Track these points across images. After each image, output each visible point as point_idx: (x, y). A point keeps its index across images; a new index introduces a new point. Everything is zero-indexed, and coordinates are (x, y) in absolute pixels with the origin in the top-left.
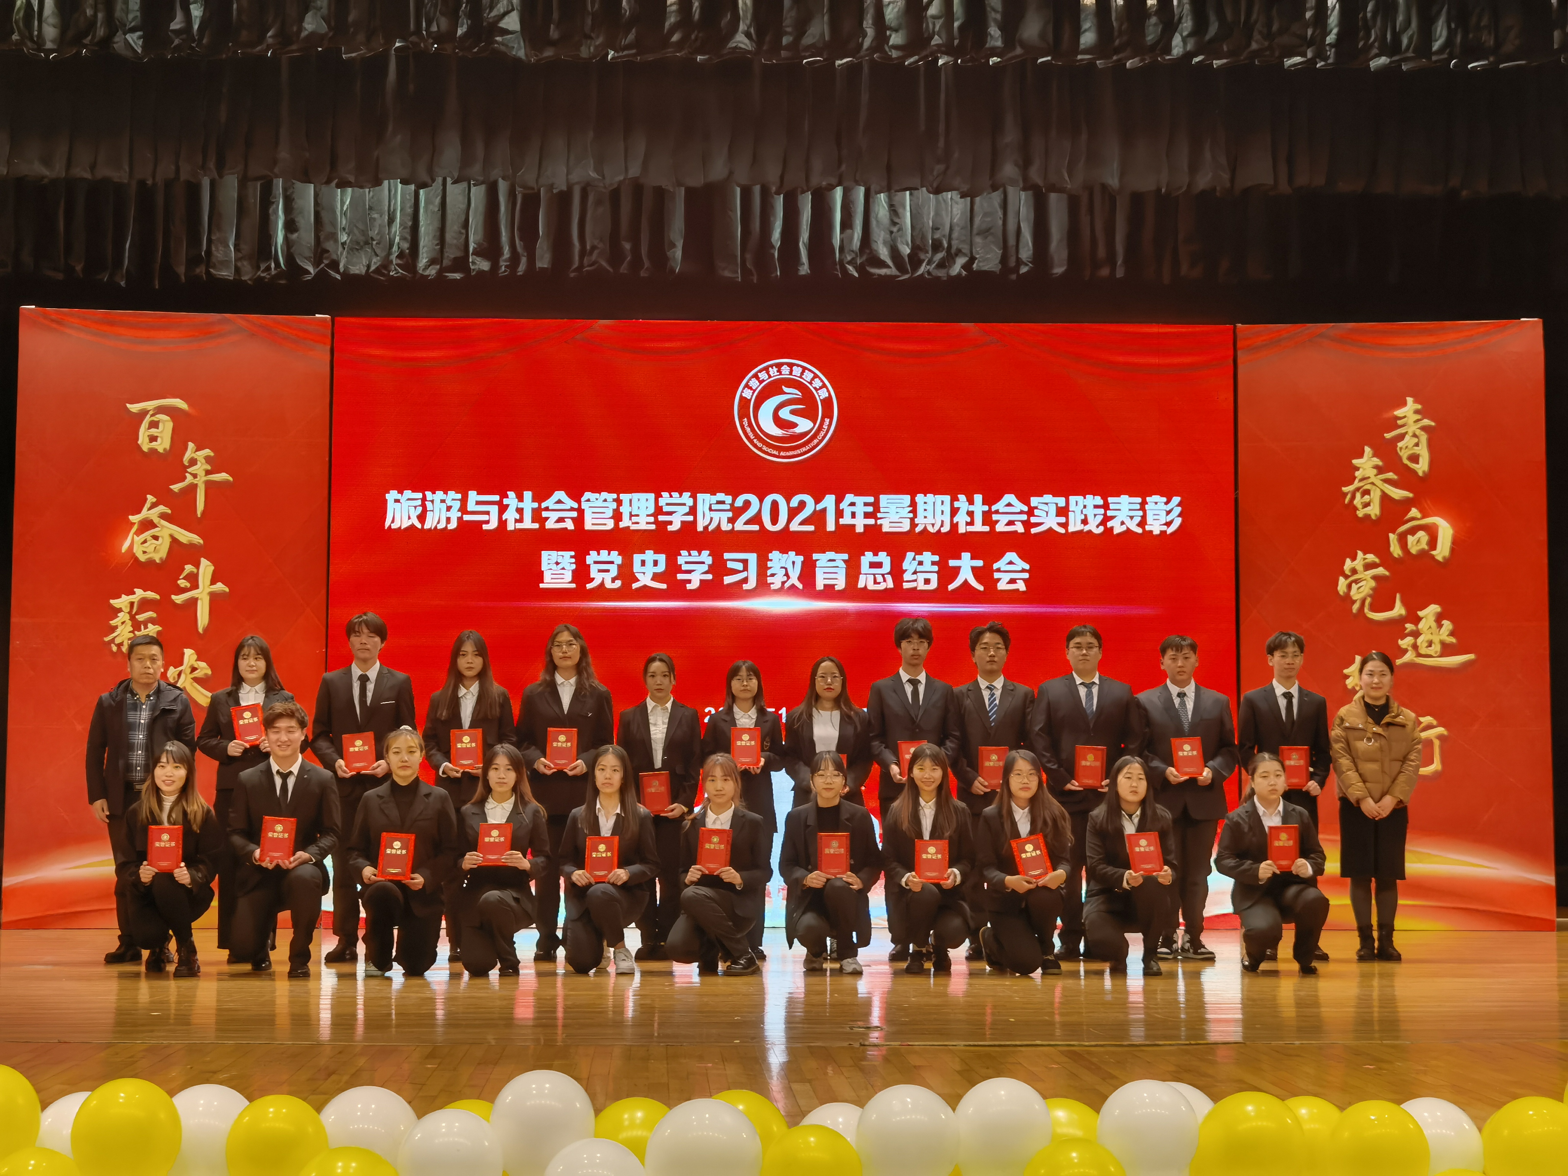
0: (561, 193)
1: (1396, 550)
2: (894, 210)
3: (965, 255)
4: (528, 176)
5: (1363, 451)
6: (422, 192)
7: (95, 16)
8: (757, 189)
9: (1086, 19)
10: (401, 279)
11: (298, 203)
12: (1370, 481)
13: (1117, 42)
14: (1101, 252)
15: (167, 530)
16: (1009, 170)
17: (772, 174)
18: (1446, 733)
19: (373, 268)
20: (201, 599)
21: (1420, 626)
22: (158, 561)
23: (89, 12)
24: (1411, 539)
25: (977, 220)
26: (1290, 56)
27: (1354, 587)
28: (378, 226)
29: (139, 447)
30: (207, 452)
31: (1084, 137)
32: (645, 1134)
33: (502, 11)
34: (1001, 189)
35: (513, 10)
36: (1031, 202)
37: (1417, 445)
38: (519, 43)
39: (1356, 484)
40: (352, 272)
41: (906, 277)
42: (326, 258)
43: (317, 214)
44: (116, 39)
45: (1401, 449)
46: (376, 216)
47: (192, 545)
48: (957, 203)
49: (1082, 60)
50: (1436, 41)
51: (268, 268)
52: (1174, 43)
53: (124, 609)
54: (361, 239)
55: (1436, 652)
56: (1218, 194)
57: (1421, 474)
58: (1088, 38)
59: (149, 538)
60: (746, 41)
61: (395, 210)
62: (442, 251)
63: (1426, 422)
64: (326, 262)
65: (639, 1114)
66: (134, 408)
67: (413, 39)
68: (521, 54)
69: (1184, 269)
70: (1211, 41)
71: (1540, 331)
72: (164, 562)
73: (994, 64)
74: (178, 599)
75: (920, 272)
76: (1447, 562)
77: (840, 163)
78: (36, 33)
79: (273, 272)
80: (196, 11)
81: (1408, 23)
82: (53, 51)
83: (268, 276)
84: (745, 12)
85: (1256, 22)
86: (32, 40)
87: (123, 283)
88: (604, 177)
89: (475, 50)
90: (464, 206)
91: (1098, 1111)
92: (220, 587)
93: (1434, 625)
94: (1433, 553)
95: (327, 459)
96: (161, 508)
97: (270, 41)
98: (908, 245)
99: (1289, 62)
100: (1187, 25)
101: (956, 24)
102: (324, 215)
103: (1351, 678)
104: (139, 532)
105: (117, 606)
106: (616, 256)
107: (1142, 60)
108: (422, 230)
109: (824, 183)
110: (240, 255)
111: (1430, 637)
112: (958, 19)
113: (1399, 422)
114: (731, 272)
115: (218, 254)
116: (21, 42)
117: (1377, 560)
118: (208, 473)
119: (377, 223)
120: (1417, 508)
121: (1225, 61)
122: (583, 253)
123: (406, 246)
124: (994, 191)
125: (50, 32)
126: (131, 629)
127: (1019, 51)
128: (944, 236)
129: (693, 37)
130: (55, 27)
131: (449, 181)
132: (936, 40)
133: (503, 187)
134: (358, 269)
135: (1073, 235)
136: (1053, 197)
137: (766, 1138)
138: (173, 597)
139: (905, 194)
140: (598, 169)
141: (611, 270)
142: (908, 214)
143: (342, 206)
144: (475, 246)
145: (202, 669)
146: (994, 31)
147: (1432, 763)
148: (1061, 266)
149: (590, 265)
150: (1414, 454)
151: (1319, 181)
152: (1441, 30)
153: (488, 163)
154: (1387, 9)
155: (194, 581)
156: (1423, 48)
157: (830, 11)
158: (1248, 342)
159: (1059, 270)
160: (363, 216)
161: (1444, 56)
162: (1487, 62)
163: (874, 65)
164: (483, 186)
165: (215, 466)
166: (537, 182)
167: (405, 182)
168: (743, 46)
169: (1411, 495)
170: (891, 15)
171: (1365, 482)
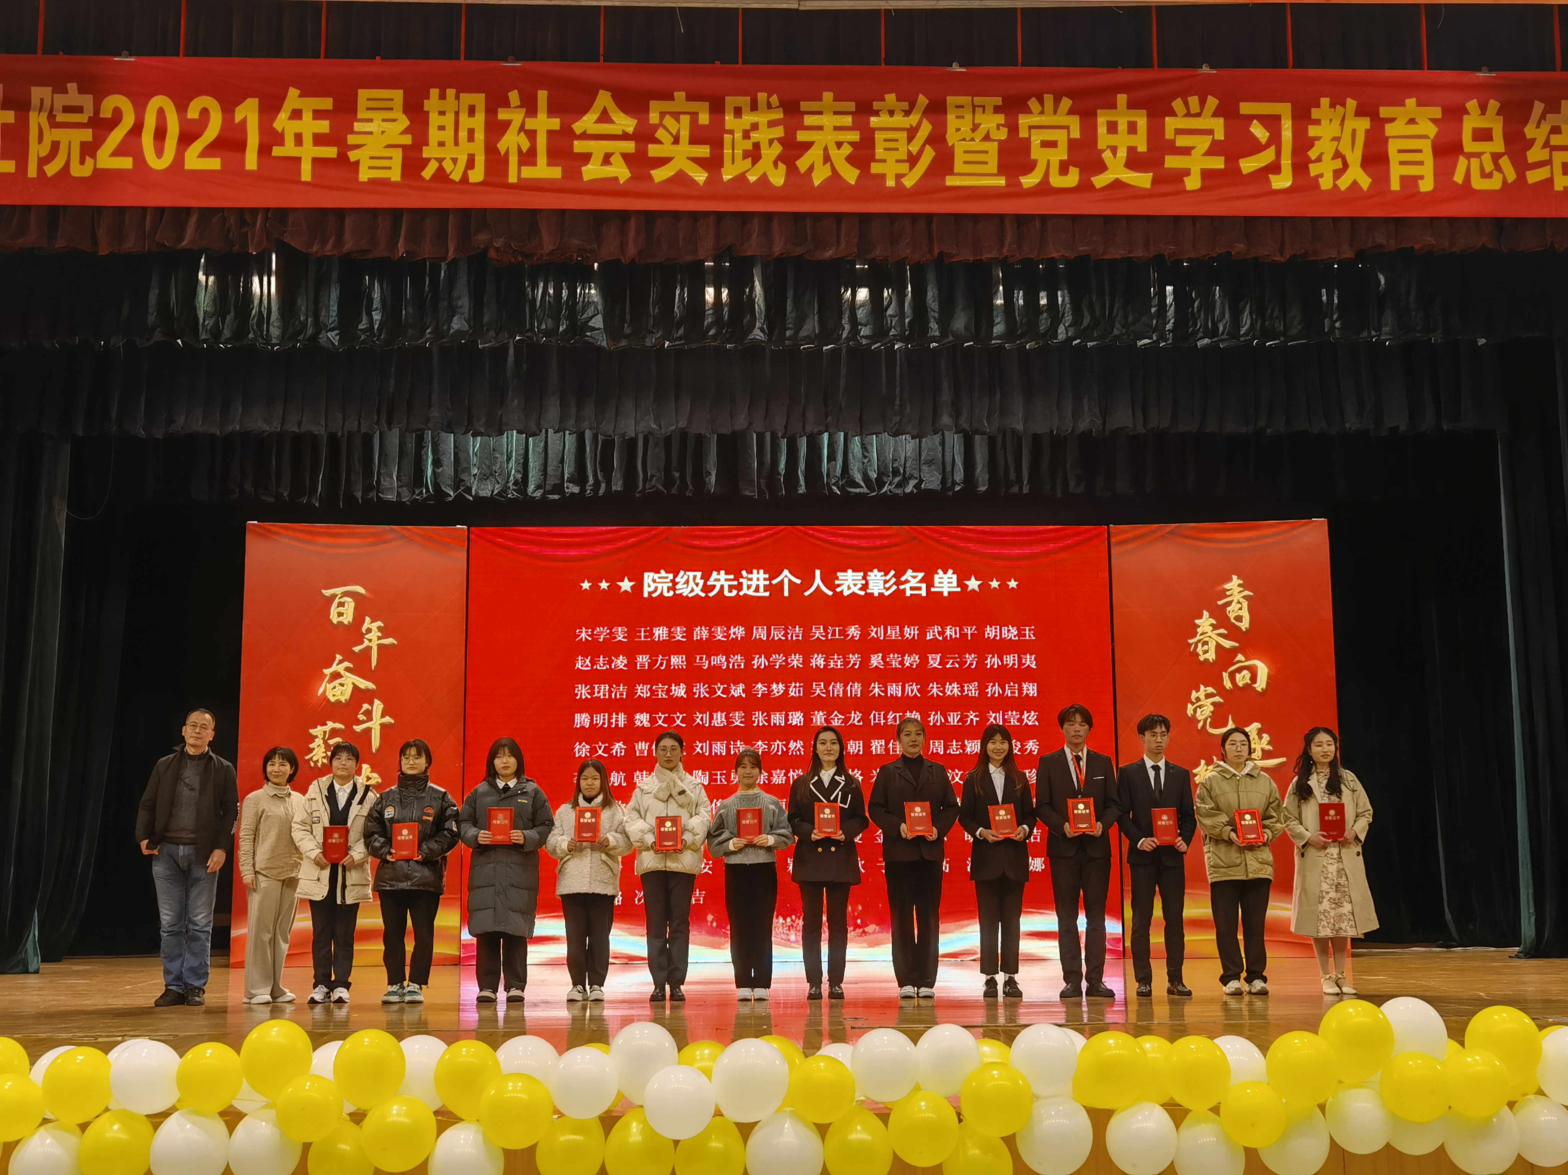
0: (631, 439)
1: (1228, 684)
2: (865, 448)
3: (916, 478)
4: (608, 427)
5: (1202, 614)
6: (530, 439)
7: (307, 319)
8: (768, 435)
9: (997, 316)
10: (515, 500)
11: (442, 447)
12: (1208, 635)
13: (1020, 331)
14: (1013, 476)
15: (351, 680)
16: (946, 419)
17: (779, 424)
19: (496, 492)
20: (374, 728)
22: (343, 701)
23: (302, 318)
24: (1237, 675)
25: (924, 454)
26: (1141, 340)
27: (1199, 710)
29: (330, 621)
30: (380, 623)
31: (998, 396)
32: (710, 1064)
33: (590, 314)
34: (941, 432)
35: (598, 314)
36: (962, 441)
37: (1240, 609)
38: (603, 336)
39: (1198, 637)
40: (480, 495)
41: (874, 494)
42: (463, 486)
43: (456, 455)
44: (321, 336)
45: (1229, 612)
46: (498, 455)
47: (367, 690)
48: (909, 442)
49: (994, 344)
50: (1244, 327)
51: (421, 493)
52: (1059, 331)
53: (319, 736)
54: (488, 471)
56: (1094, 435)
57: (1244, 629)
58: (999, 329)
59: (337, 685)
60: (762, 334)
61: (512, 451)
62: (545, 478)
63: (1247, 593)
64: (462, 488)
65: (707, 1051)
66: (327, 593)
67: (529, 334)
68: (604, 344)
69: (1072, 484)
70: (1086, 329)
71: (1326, 528)
72: (348, 702)
73: (934, 347)
74: (358, 728)
75: (884, 490)
76: (1264, 691)
77: (826, 417)
78: (265, 333)
79: (425, 496)
80: (377, 316)
81: (1223, 314)
82: (276, 345)
83: (421, 499)
84: (760, 314)
85: (1116, 316)
86: (263, 338)
87: (317, 504)
88: (660, 428)
89: (572, 342)
90: (560, 449)
91: (1010, 1047)
92: (388, 719)
94: (1255, 685)
95: (465, 628)
96: (346, 664)
97: (428, 336)
98: (875, 472)
99: (1140, 343)
100: (1068, 318)
101: (907, 321)
102: (462, 456)
104: (330, 682)
105: (314, 734)
106: (668, 482)
107: (1037, 343)
108: (531, 465)
109: (815, 430)
110: (401, 484)
112: (908, 317)
113: (1228, 593)
114: (751, 492)
115: (385, 483)
116: (255, 339)
117: (1215, 692)
118: (379, 638)
119: (498, 461)
120: (1242, 654)
121: (1095, 343)
122: (645, 480)
123: (519, 476)
124: (935, 434)
125: (275, 332)
126: (324, 750)
127: (950, 338)
128: (900, 465)
129: (724, 331)
130: (278, 327)
131: (551, 431)
132: (893, 332)
133: (588, 434)
134: (486, 493)
135: (992, 465)
136: (977, 437)
137: (792, 1065)
138: (355, 727)
139: (873, 437)
140: (657, 421)
141: (665, 492)
142: (875, 450)
143: (473, 450)
144: (569, 475)
145: (375, 778)
146: (933, 325)
148: (984, 486)
149: (649, 489)
150: (1238, 616)
151: (1165, 424)
152: (1246, 320)
153: (579, 419)
154: (1208, 305)
155: (369, 714)
156: (1234, 332)
157: (819, 312)
158: (1118, 538)
159: (983, 489)
160: (489, 456)
161: (1249, 337)
162: (1278, 341)
163: (849, 349)
164: (575, 435)
165: (385, 632)
166: (614, 431)
167: (520, 432)
168: (759, 338)
169: (1237, 645)
170: (861, 314)
171: (1205, 636)
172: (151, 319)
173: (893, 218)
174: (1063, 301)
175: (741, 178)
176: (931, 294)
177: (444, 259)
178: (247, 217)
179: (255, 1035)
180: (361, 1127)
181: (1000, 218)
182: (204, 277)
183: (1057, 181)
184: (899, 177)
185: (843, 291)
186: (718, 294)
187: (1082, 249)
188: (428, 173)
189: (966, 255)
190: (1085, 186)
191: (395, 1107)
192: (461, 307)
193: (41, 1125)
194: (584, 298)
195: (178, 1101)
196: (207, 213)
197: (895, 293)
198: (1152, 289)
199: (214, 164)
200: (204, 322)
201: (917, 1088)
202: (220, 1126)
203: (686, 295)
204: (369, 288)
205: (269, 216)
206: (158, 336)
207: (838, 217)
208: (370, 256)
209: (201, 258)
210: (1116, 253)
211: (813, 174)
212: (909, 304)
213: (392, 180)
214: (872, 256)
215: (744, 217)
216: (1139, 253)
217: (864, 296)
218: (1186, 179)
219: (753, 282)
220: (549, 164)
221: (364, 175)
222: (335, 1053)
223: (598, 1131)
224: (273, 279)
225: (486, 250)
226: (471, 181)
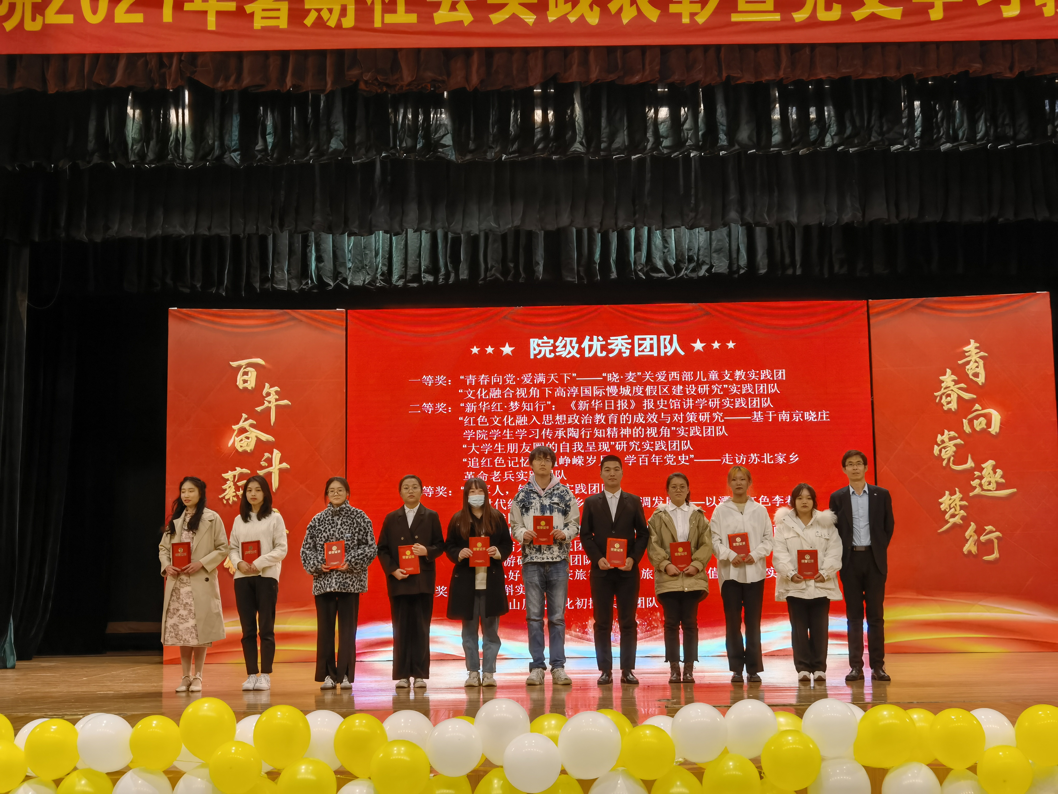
0: (475, 236)
1: (967, 429)
2: (665, 240)
3: (707, 264)
4: (457, 226)
5: (946, 372)
6: (394, 238)
7: (214, 143)
8: (585, 231)
9: (775, 128)
10: (382, 288)
11: (323, 246)
12: (951, 389)
13: (794, 140)
14: (787, 260)
15: (254, 434)
16: (733, 215)
17: (596, 220)
18: (1001, 535)
19: (366, 282)
20: (274, 473)
21: (984, 473)
22: (249, 451)
23: (210, 142)
24: (975, 422)
25: (714, 244)
26: (894, 144)
27: (943, 451)
28: (369, 258)
29: (237, 386)
30: (276, 388)
31: (776, 194)
32: (556, 732)
33: (442, 134)
34: (728, 226)
35: (448, 133)
36: (745, 232)
37: (977, 367)
38: (452, 152)
39: (943, 391)
40: (355, 285)
41: (673, 277)
42: (340, 277)
43: (334, 252)
44: (225, 156)
45: (968, 369)
46: (368, 252)
47: (268, 442)
48: (702, 234)
49: (773, 151)
50: (979, 133)
51: (307, 283)
52: (826, 139)
53: (230, 479)
54: (360, 265)
55: (993, 488)
56: (855, 225)
57: (980, 384)
58: (777, 138)
59: (244, 438)
60: (581, 147)
61: (379, 248)
62: (406, 271)
63: (982, 354)
64: (340, 279)
65: (553, 722)
66: (234, 364)
67: (393, 151)
68: (453, 158)
69: (836, 268)
70: (849, 137)
71: (1048, 299)
72: (253, 452)
73: (723, 155)
75: (681, 275)
76: (998, 434)
77: (635, 214)
78: (181, 154)
79: (310, 285)
80: (270, 139)
81: (962, 123)
82: (190, 164)
83: (307, 288)
84: (580, 130)
85: (874, 126)
86: (179, 159)
87: (224, 294)
88: (499, 225)
89: (427, 156)
90: (418, 245)
91: (802, 718)
92: (285, 465)
93: (991, 472)
94: (989, 430)
95: (345, 391)
96: (251, 421)
97: (311, 154)
98: (673, 259)
99: (893, 148)
100: (834, 129)
101: (700, 133)
102: (339, 253)
103: (943, 505)
104: (238, 435)
105: (226, 478)
106: (505, 272)
107: (808, 150)
108: (395, 259)
109: (626, 225)
110: (290, 276)
111: (989, 479)
112: (701, 131)
113: (967, 354)
114: (572, 278)
115: (278, 276)
116: (173, 160)
117: (957, 435)
118: (277, 400)
119: (370, 255)
120: (978, 404)
121: (856, 149)
122: (486, 270)
123: (385, 269)
124: (724, 227)
125: (189, 154)
127: (737, 147)
128: (695, 254)
129: (550, 145)
130: (191, 150)
131: (410, 231)
132: (689, 143)
133: (440, 233)
134: (358, 282)
135: (770, 252)
136: (758, 229)
137: (623, 733)
139: (672, 231)
140: (497, 220)
141: (503, 279)
142: (673, 242)
143: (348, 248)
144: (425, 267)
146: (722, 136)
147: (993, 553)
148: (764, 269)
149: (491, 277)
150: (976, 372)
151: (914, 216)
152: (981, 127)
153: (434, 220)
154: (950, 116)
155: (270, 462)
156: (971, 138)
157: (628, 128)
158: (876, 310)
159: (763, 271)
160: (361, 252)
161: (984, 142)
162: (1009, 144)
163: (652, 157)
164: (429, 234)
165: (281, 396)
166: (462, 230)
167: (386, 232)
168: (578, 150)
169: (975, 396)
170: (663, 129)
171: (948, 389)
172: (91, 145)
173: (688, 48)
174: (829, 115)
175: (563, 19)
176: (720, 110)
177: (323, 91)
178: (166, 61)
179: (191, 709)
180: (276, 783)
181: (777, 47)
182: (132, 110)
183: (823, 16)
184: (693, 15)
185: (647, 110)
186: (545, 115)
187: (845, 71)
188: (309, 21)
189: (748, 78)
190: (846, 20)
191: (303, 767)
192: (338, 130)
193: (24, 781)
194: (437, 121)
195: (131, 762)
196: (133, 58)
197: (690, 111)
198: (903, 104)
199: (138, 18)
200: (133, 145)
201: (726, 752)
202: (165, 782)
203: (519, 116)
204: (263, 116)
205: (183, 58)
206: (96, 159)
207: (643, 49)
208: (263, 90)
209: (129, 95)
210: (872, 74)
211: (622, 15)
212: (702, 120)
213: (280, 27)
214: (671, 80)
215: (566, 51)
216: (892, 73)
217: (665, 114)
218: (930, 11)
219: (574, 104)
220: (407, 11)
221: (258, 24)
222: (254, 724)
223: (467, 786)
224: (187, 112)
225: (357, 84)
226: (344, 27)
